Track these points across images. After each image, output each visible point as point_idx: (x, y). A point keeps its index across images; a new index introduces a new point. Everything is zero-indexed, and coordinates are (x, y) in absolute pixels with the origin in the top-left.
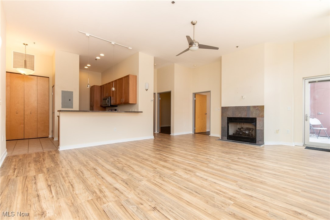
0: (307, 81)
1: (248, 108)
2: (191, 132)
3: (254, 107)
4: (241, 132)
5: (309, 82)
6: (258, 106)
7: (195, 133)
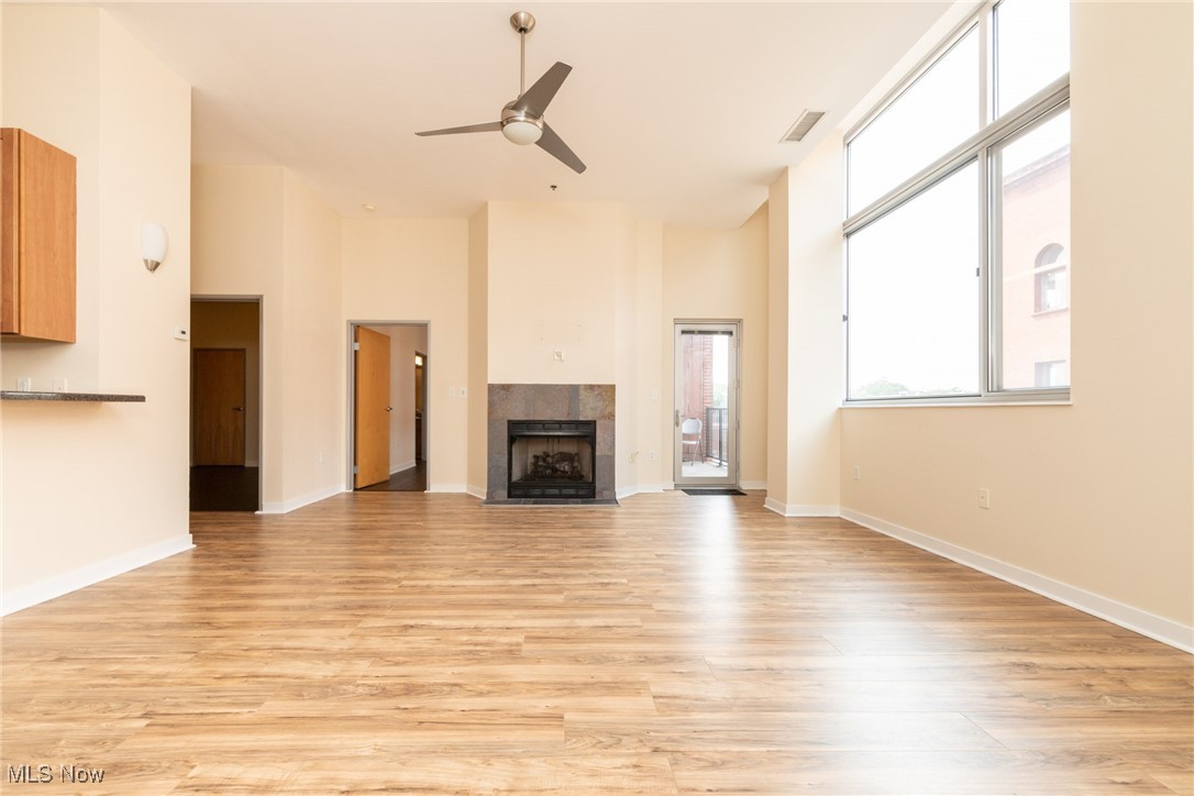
0: (680, 328)
1: (573, 390)
2: (343, 487)
3: (591, 387)
4: (546, 468)
5: (683, 332)
6: (599, 386)
7: (355, 489)
